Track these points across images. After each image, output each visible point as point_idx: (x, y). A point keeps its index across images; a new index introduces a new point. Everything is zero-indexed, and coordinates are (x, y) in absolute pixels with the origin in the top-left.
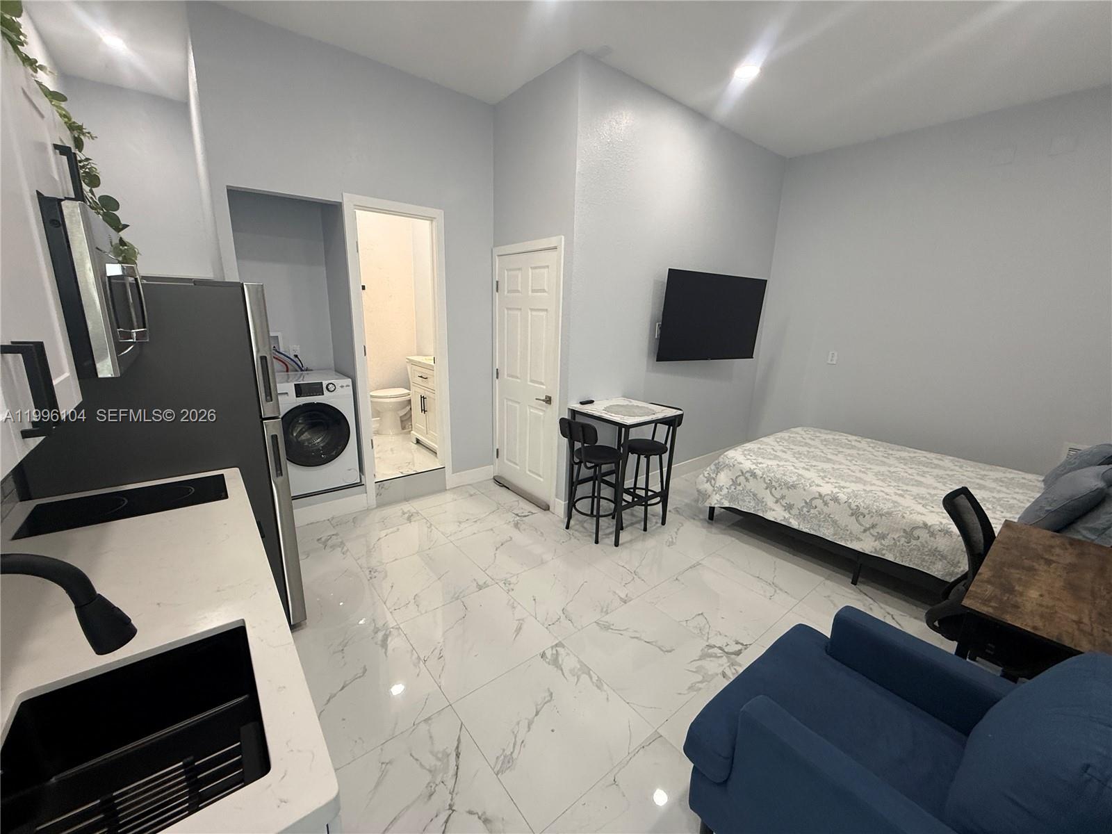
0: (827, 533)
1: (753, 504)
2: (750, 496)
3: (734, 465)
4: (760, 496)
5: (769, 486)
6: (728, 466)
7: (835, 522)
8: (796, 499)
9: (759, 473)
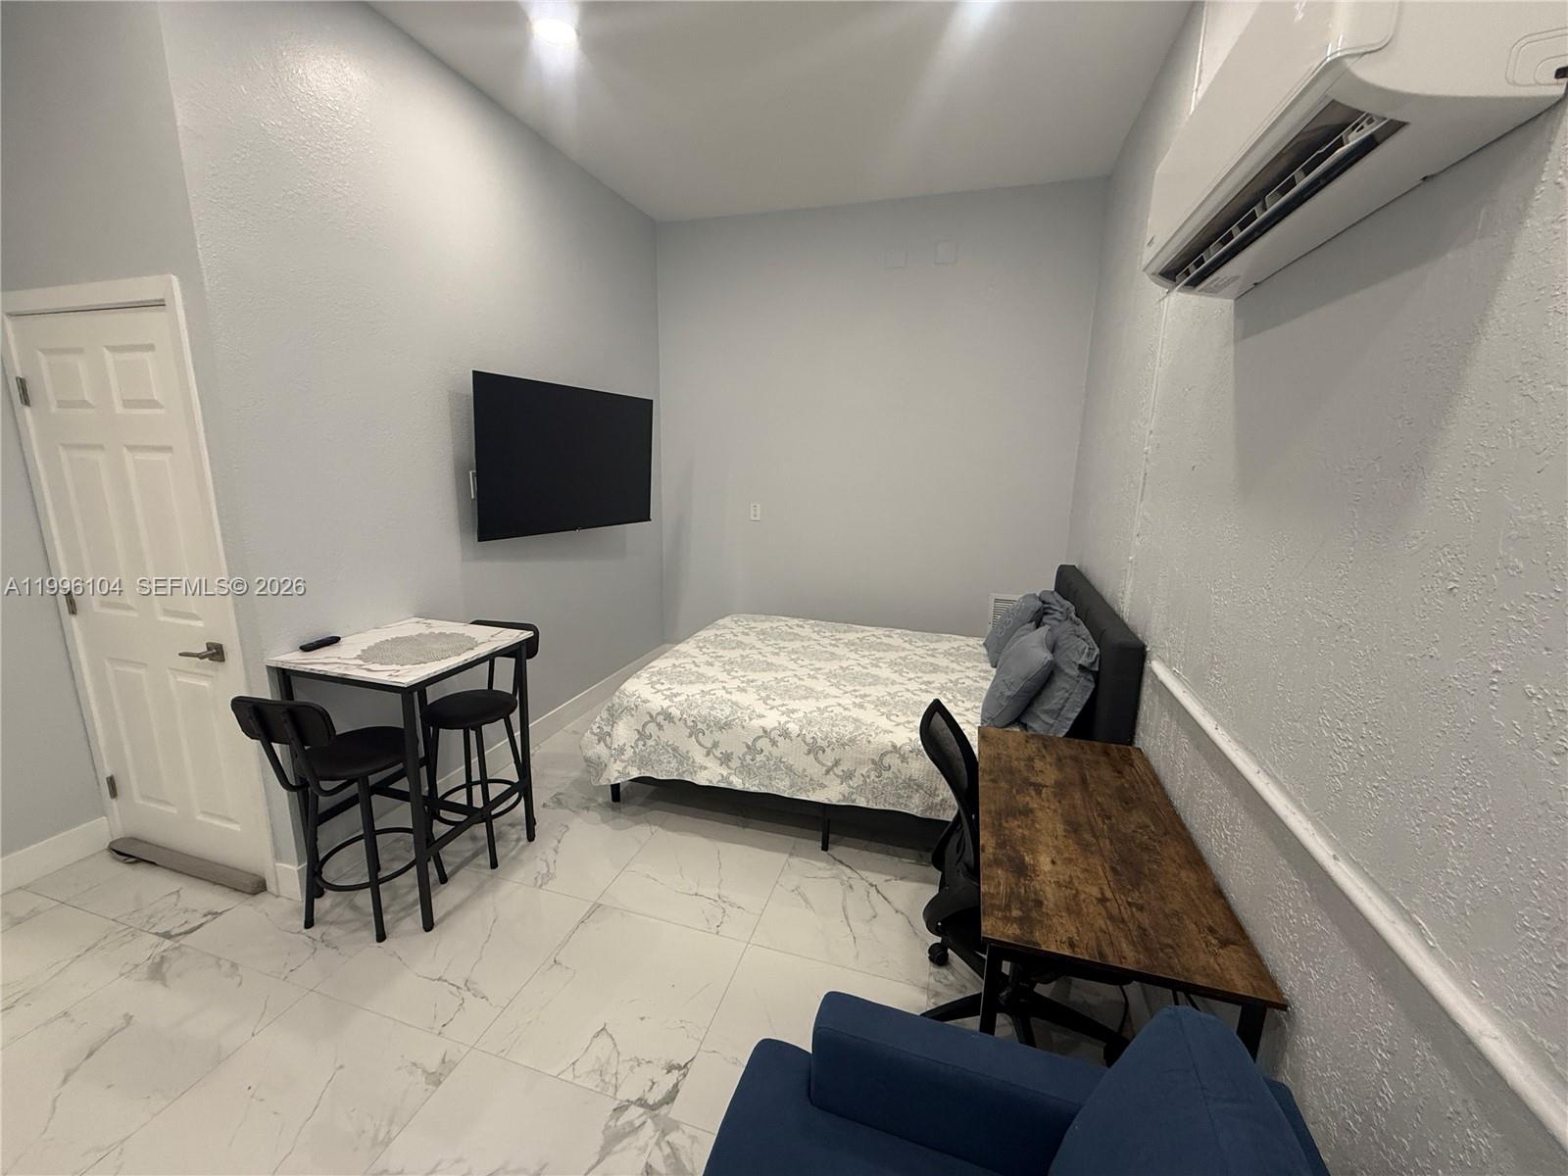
0: (782, 787)
1: (674, 764)
2: (668, 752)
3: (636, 707)
4: (683, 749)
5: (694, 732)
6: (628, 709)
7: (789, 769)
8: (734, 743)
9: (675, 712)
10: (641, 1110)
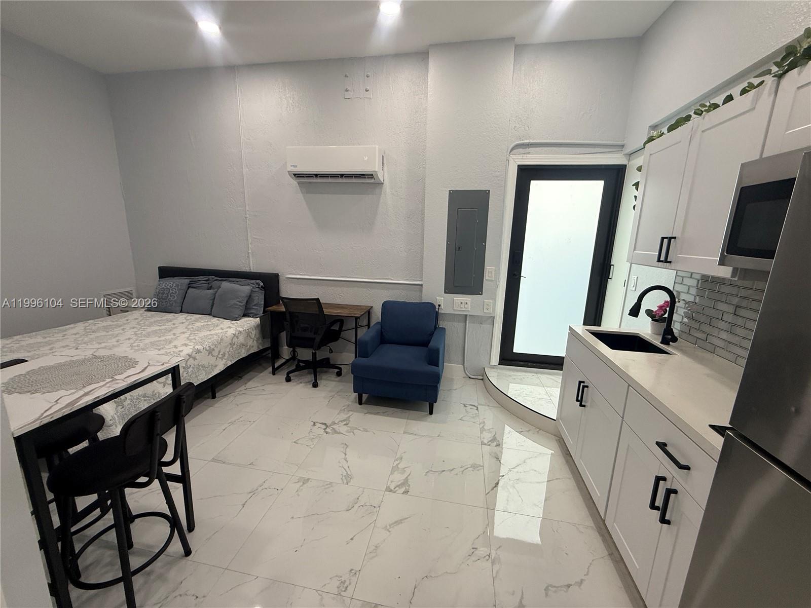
10: (327, 429)
